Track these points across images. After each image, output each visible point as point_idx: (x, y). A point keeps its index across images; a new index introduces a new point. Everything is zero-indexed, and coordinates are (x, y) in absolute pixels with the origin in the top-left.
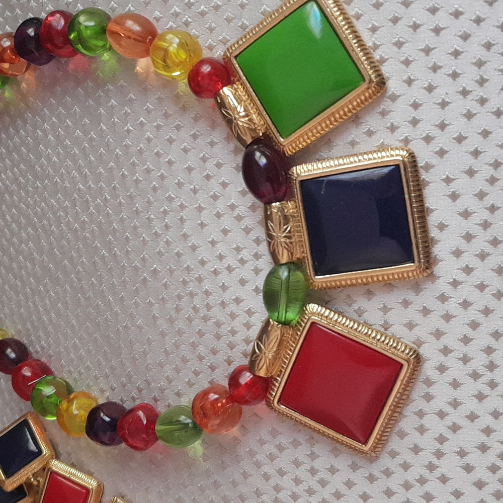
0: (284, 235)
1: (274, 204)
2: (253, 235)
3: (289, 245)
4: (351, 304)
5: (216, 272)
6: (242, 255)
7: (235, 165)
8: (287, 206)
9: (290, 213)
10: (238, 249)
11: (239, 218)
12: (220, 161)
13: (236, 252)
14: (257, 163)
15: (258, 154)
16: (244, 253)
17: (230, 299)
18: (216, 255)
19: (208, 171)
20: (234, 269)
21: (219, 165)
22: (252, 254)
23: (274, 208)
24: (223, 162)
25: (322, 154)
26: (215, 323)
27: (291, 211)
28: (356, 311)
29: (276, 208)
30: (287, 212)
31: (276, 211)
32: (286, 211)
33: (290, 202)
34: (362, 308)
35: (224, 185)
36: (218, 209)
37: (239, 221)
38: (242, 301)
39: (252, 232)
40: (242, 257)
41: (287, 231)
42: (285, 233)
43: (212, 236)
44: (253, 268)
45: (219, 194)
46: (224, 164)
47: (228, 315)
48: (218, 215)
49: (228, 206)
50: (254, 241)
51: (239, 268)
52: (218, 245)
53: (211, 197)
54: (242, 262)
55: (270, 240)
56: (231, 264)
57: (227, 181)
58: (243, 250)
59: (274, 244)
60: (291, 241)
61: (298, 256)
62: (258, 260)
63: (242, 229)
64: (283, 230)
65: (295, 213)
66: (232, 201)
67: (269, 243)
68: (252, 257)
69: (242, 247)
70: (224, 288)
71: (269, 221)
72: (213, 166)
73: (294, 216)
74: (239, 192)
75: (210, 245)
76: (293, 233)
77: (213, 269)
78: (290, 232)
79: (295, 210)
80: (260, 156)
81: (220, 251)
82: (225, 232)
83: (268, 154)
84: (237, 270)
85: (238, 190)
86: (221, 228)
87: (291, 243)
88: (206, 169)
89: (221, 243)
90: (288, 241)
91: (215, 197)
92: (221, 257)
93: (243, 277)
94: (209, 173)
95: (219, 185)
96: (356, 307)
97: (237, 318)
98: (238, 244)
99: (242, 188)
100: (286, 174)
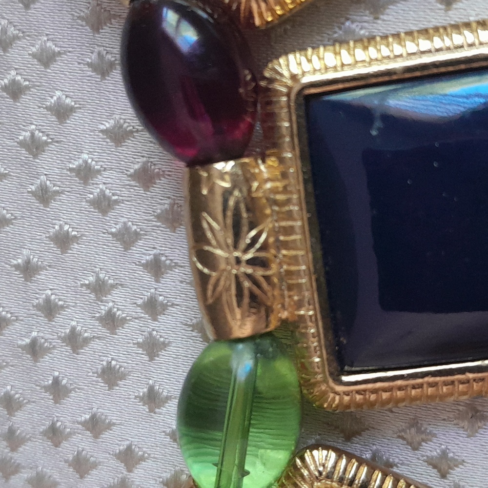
0: (249, 256)
1: (219, 166)
2: (143, 252)
3: (265, 285)
4: (420, 444)
5: (35, 350)
6: (111, 304)
7: (94, 56)
8: (257, 171)
9: (264, 192)
10: (100, 289)
11: (103, 204)
12: (49, 44)
13: (92, 296)
14: (168, 42)
15: (170, 17)
16: (118, 300)
17: (74, 422)
18: (36, 302)
19: (13, 73)
20: (87, 341)
21: (46, 59)
22: (140, 302)
23: (222, 175)
24: (57, 49)
25: (354, 26)
26: (29, 481)
27: (269, 185)
28: (433, 463)
29: (227, 177)
30: (258, 188)
31: (227, 185)
32: (255, 185)
33: (264, 162)
34: (451, 455)
35: (62, 113)
36: (43, 178)
37: (104, 212)
38: (110, 426)
39: (140, 243)
40: (110, 310)
41: (258, 246)
42: (253, 250)
43: (25, 252)
44: (141, 340)
45: (45, 138)
46: (59, 53)
47: (66, 461)
48: (44, 196)
49: (71, 170)
50: (146, 266)
51: (99, 338)
52: (41, 277)
53: (22, 144)
54: (111, 321)
55: (206, 271)
56: (79, 328)
57: (68, 101)
58: (115, 292)
59: (218, 280)
60: (269, 273)
61: (285, 315)
62: (155, 319)
63: (112, 234)
64: (248, 241)
65: (278, 193)
66: (85, 156)
67: (203, 279)
68: (139, 310)
69: (111, 281)
70: (58, 390)
71: (205, 215)
72: (30, 58)
73: (275, 202)
74: (102, 131)
75: (18, 277)
76: (273, 251)
77: (28, 341)
78: (265, 247)
79: (279, 184)
80: (179, 22)
81: (49, 292)
82: (63, 241)
83: (205, 16)
84: (96, 345)
85: (102, 127)
86: (52, 230)
87: (267, 278)
88: (10, 68)
89: (51, 271)
90: (259, 273)
91: (35, 147)
92: (50, 309)
93: (114, 363)
94: (19, 78)
95: (45, 112)
96: (431, 449)
97: (94, 472)
98: (102, 276)
99: (112, 122)
100: (254, 79)
